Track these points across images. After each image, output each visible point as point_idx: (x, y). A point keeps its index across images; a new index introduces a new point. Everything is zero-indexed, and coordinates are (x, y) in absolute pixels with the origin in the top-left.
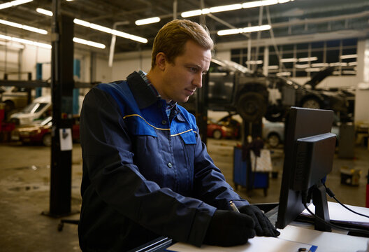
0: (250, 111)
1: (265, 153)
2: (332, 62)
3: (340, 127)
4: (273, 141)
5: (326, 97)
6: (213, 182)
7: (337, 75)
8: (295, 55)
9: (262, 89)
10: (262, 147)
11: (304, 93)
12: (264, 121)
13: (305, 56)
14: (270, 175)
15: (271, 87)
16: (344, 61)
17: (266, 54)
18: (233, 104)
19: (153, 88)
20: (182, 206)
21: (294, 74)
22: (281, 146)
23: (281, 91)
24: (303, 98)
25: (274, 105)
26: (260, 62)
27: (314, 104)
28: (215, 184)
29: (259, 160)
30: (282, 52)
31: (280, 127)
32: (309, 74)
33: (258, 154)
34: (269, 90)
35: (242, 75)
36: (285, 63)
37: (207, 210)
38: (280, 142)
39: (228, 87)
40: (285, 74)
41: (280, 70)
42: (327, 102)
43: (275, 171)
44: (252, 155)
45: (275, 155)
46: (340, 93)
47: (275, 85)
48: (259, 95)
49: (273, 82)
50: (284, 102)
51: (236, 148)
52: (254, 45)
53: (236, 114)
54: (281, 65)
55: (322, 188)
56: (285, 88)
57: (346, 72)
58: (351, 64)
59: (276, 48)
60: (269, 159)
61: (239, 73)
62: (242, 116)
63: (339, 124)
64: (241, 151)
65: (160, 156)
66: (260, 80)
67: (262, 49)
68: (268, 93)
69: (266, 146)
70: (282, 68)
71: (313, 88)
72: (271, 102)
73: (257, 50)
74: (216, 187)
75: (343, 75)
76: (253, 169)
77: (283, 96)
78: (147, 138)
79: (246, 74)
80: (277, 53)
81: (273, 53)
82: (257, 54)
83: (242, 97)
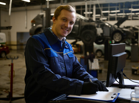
0: (87, 39)
1: (96, 60)
2: (127, 13)
3: (132, 46)
4: (99, 54)
5: (124, 31)
6: (82, 72)
7: (130, 20)
8: (109, 9)
9: (93, 28)
10: (94, 58)
11: (114, 30)
12: (95, 44)
13: (114, 9)
14: (98, 72)
15: (98, 27)
16: (133, 12)
17: (94, 8)
18: (79, 36)
19: (55, 35)
20: (71, 82)
21: (109, 19)
22: (103, 56)
23: (102, 29)
24: (114, 32)
25: (100, 36)
26: (91, 13)
27: (119, 35)
28: (83, 73)
29: (93, 64)
30: (102, 8)
31: (102, 47)
32: (116, 19)
33: (92, 61)
34: (97, 28)
35: (83, 21)
36: (104, 13)
37: (81, 83)
38: (102, 54)
39: (76, 27)
40: (104, 19)
41: (102, 17)
42: (125, 34)
43: (101, 69)
44: (89, 62)
45: (101, 61)
46: (131, 28)
47: (99, 26)
48: (92, 31)
49: (99, 25)
50: (104, 35)
51: (81, 58)
52: (89, 4)
53: (80, 40)
54: (102, 14)
55: (121, 73)
56: (104, 27)
57: (134, 18)
58: (137, 14)
59: (99, 6)
60: (98, 63)
61: (81, 20)
62: (83, 42)
63: (131, 44)
64: (84, 60)
65: (59, 64)
66: (92, 23)
67: (92, 6)
68: (96, 30)
69: (96, 57)
70: (103, 16)
71: (118, 27)
72: (98, 35)
73: (90, 6)
74: (83, 74)
75: (133, 19)
76: (90, 69)
77: (104, 31)
78: (54, 58)
79: (85, 20)
80: (100, 8)
81: (98, 8)
82: (90, 9)
83: (84, 32)
